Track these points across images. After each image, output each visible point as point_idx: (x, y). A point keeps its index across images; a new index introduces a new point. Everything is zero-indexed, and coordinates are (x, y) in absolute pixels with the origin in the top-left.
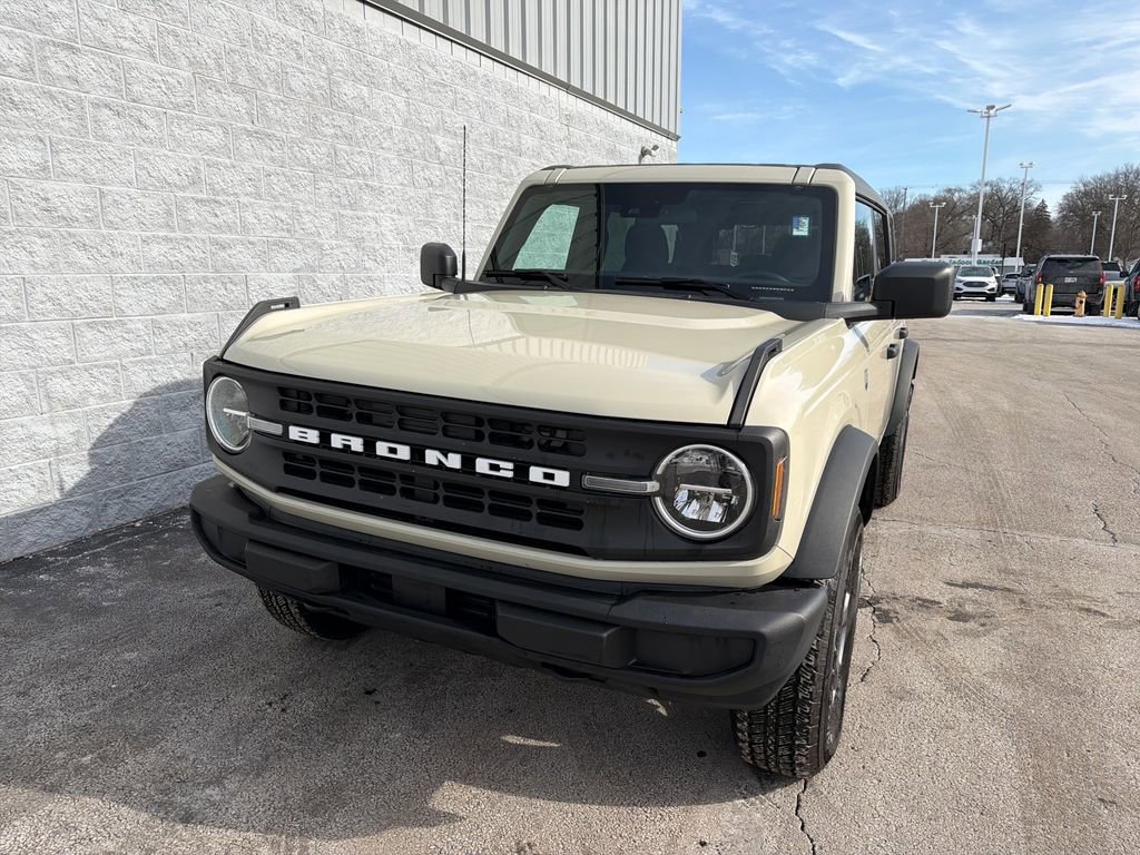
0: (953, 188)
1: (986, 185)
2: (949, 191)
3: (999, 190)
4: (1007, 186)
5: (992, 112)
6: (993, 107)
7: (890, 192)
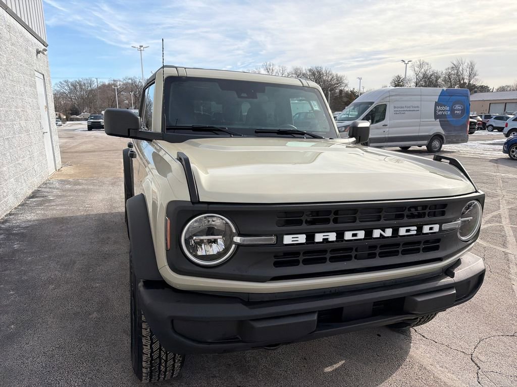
0: (117, 79)
1: (129, 79)
2: (114, 81)
3: (135, 82)
4: (138, 80)
5: (142, 48)
6: (142, 46)
7: (87, 80)
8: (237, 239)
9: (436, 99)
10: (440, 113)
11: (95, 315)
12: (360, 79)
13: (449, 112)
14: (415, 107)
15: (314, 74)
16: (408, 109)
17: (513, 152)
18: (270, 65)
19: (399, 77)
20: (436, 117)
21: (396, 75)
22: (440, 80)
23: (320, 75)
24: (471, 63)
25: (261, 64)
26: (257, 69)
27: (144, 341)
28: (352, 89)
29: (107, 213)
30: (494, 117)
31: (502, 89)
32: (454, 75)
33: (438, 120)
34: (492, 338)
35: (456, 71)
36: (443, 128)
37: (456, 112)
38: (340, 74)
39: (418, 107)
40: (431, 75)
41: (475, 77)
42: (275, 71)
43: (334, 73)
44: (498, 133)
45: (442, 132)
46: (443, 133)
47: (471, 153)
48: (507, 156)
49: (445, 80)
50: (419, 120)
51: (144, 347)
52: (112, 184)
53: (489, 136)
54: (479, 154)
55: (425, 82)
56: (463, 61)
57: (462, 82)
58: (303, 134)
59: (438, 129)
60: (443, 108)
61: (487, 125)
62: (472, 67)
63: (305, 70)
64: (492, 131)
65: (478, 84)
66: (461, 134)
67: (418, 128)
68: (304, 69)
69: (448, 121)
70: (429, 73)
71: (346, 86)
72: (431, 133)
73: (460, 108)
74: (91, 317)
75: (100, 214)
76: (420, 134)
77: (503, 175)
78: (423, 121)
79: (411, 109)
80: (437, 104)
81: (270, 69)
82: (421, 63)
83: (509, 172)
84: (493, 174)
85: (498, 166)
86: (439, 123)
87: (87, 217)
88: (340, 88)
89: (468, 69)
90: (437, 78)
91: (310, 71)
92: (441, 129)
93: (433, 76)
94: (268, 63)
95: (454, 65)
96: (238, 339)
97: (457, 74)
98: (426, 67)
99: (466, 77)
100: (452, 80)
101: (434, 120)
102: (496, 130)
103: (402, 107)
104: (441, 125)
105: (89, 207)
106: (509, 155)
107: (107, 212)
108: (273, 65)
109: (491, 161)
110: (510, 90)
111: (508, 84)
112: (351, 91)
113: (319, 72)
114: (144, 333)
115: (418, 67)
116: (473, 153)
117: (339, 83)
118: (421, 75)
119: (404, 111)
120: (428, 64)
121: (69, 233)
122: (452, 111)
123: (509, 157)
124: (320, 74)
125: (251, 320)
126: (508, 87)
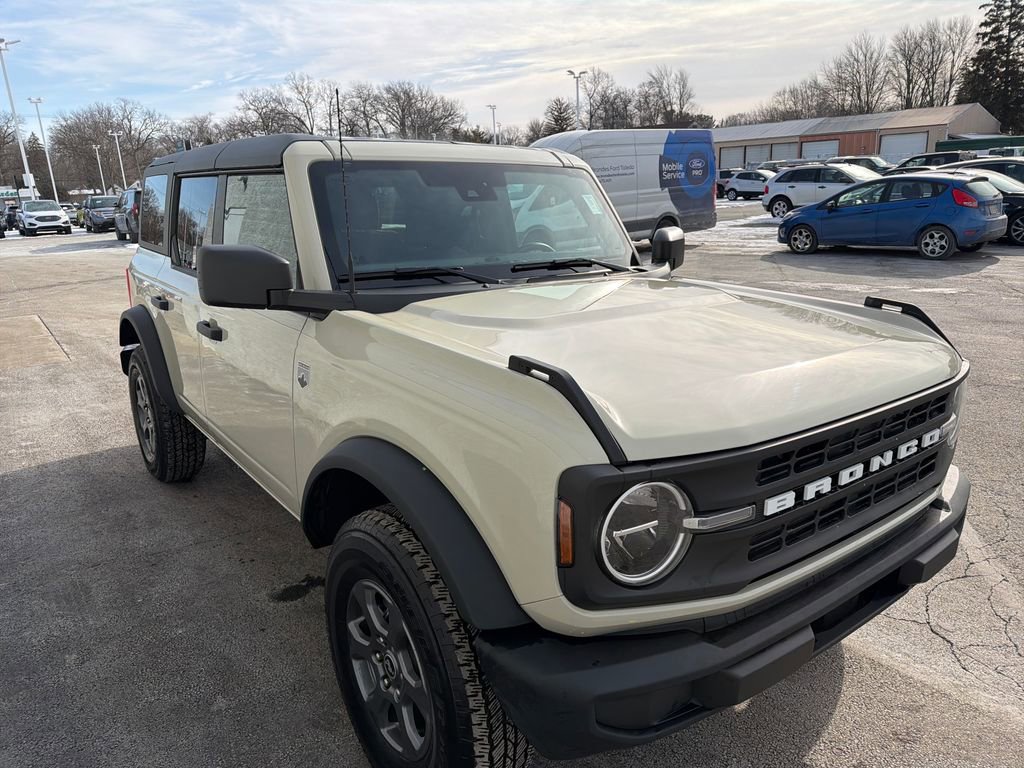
8: (692, 523)
9: (660, 150)
10: (668, 176)
11: (221, 703)
12: (493, 108)
13: (683, 174)
14: (627, 168)
15: (396, 97)
16: (616, 172)
17: (795, 239)
18: (303, 80)
19: (558, 102)
20: (663, 184)
21: (554, 98)
22: (630, 107)
23: (411, 100)
24: (682, 75)
25: (284, 76)
26: (274, 87)
27: (477, 749)
28: (475, 128)
29: (87, 456)
30: (736, 174)
31: (733, 122)
32: (654, 95)
33: (667, 189)
34: (940, 586)
35: (657, 89)
36: (675, 204)
37: (694, 172)
38: (449, 96)
39: (632, 167)
40: (615, 98)
41: (691, 100)
42: (314, 92)
43: (437, 94)
44: (747, 203)
45: (674, 211)
46: (677, 213)
47: (723, 246)
48: (785, 247)
49: (639, 108)
50: (635, 192)
51: (478, 760)
52: (50, 381)
53: (735, 210)
54: (737, 246)
55: (606, 111)
56: (669, 69)
57: (669, 109)
58: (589, 264)
59: (668, 207)
60: (673, 167)
61: (726, 189)
62: (683, 81)
63: (379, 88)
64: (735, 199)
65: (695, 112)
66: (705, 213)
67: (634, 206)
68: (375, 87)
69: (682, 190)
70: (612, 94)
71: (463, 121)
72: (657, 215)
73: (700, 165)
74: (215, 708)
75: (71, 461)
76: (639, 218)
77: (797, 284)
78: (642, 194)
79: (621, 172)
80: (663, 160)
81: (303, 87)
82: (596, 73)
83: (803, 279)
84: (781, 283)
85: (780, 268)
86: (668, 194)
87: (44, 473)
88: (453, 126)
89: (677, 86)
90: (626, 102)
91: (388, 90)
92: (672, 205)
93: (619, 100)
94: (297, 74)
95: (654, 78)
96: (694, 706)
97: (660, 95)
98: (604, 83)
99: (674, 100)
100: (650, 105)
101: (660, 189)
102: (741, 198)
103: (605, 169)
104: (672, 200)
105: (32, 446)
106: (790, 245)
107: (85, 453)
108: (308, 78)
109: (765, 258)
110: (746, 124)
111: (742, 112)
112: (473, 132)
113: (406, 93)
114: (477, 732)
115: (591, 83)
116: (728, 246)
117: (450, 115)
118: (598, 98)
119: (609, 176)
120: (607, 77)
121: (24, 517)
122: (688, 170)
123: (789, 248)
124: (409, 96)
125: (729, 668)
126: (742, 116)
